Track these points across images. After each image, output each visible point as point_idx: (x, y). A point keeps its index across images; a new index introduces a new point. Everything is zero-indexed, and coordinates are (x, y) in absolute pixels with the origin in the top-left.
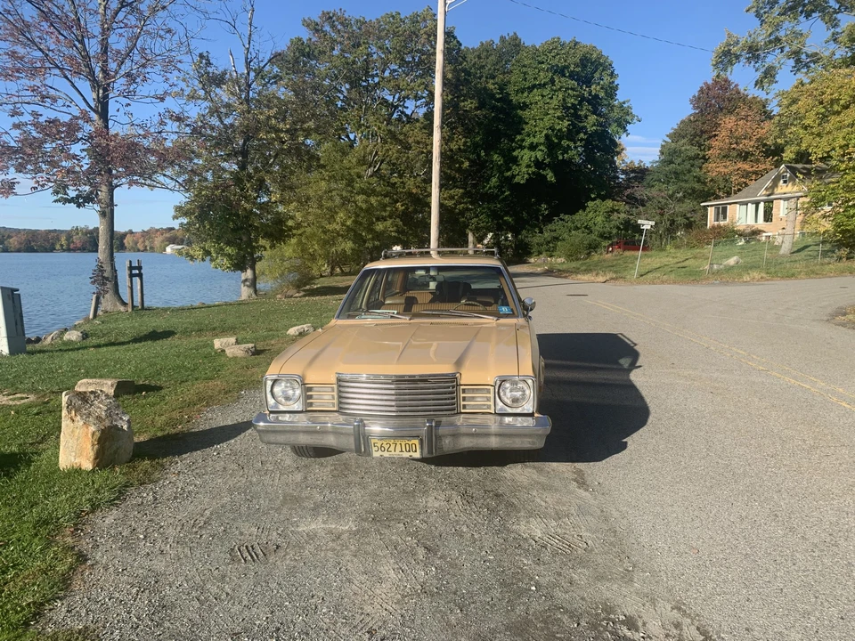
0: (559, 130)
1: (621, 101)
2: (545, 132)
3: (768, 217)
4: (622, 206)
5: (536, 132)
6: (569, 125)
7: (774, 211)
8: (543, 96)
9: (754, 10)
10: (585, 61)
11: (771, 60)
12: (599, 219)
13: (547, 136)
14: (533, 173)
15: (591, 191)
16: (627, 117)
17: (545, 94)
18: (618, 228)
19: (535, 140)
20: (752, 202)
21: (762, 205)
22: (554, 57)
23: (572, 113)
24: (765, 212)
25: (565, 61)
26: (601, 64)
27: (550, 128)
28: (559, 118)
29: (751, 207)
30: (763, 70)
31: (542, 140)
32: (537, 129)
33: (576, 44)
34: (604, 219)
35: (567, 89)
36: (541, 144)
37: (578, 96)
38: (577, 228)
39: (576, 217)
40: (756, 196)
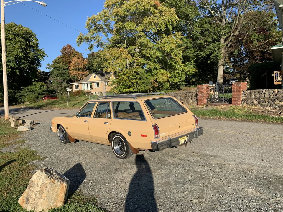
0: (20, 56)
1: (41, 49)
2: (14, 56)
3: (91, 88)
4: (44, 84)
5: (10, 56)
6: (24, 55)
7: (93, 86)
8: (11, 43)
9: (87, 27)
10: (26, 33)
11: (92, 43)
12: (37, 88)
13: (15, 58)
14: (11, 71)
15: (32, 79)
16: (44, 55)
17: (12, 42)
18: (44, 91)
19: (10, 59)
20: (86, 83)
21: (89, 84)
22: (14, 29)
23: (24, 50)
24: (90, 86)
25: (19, 32)
26: (32, 35)
27: (16, 55)
28: (19, 52)
29: (86, 85)
30: (90, 45)
31: (14, 59)
32: (11, 55)
33: (22, 26)
34: (39, 88)
35: (21, 42)
36: (13, 60)
37: (25, 45)
38: (30, 92)
39: (29, 88)
40: (87, 82)
